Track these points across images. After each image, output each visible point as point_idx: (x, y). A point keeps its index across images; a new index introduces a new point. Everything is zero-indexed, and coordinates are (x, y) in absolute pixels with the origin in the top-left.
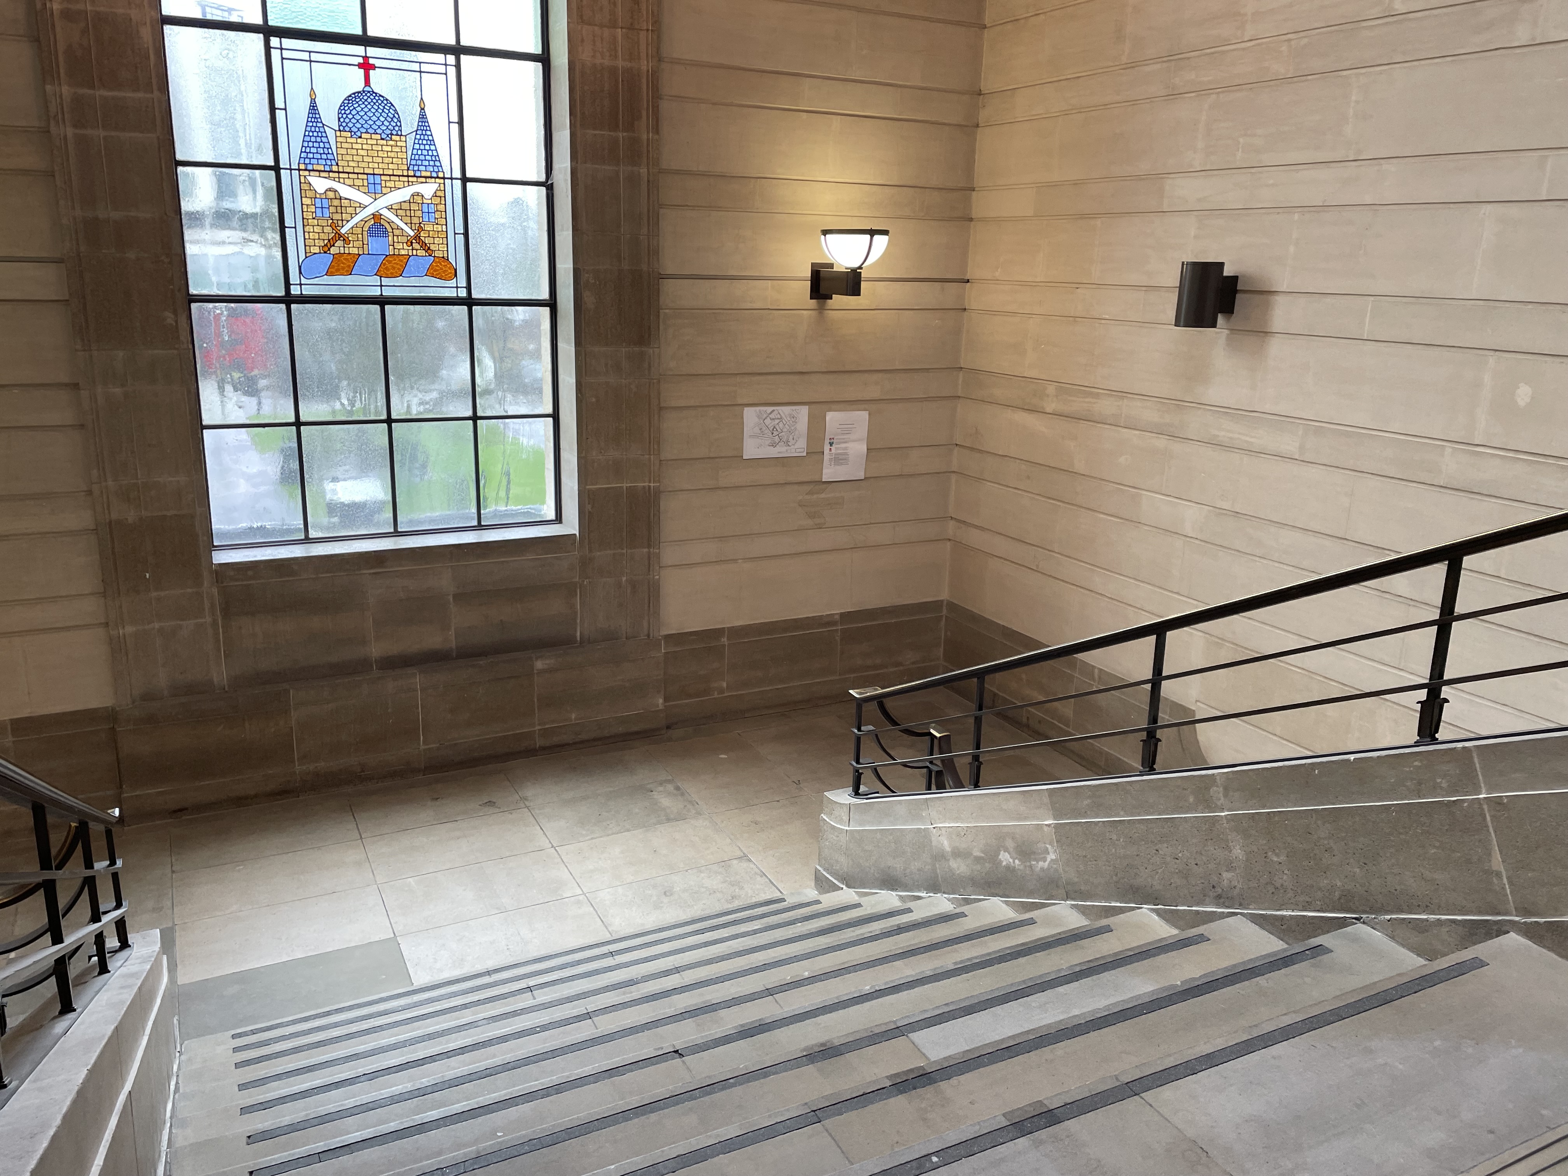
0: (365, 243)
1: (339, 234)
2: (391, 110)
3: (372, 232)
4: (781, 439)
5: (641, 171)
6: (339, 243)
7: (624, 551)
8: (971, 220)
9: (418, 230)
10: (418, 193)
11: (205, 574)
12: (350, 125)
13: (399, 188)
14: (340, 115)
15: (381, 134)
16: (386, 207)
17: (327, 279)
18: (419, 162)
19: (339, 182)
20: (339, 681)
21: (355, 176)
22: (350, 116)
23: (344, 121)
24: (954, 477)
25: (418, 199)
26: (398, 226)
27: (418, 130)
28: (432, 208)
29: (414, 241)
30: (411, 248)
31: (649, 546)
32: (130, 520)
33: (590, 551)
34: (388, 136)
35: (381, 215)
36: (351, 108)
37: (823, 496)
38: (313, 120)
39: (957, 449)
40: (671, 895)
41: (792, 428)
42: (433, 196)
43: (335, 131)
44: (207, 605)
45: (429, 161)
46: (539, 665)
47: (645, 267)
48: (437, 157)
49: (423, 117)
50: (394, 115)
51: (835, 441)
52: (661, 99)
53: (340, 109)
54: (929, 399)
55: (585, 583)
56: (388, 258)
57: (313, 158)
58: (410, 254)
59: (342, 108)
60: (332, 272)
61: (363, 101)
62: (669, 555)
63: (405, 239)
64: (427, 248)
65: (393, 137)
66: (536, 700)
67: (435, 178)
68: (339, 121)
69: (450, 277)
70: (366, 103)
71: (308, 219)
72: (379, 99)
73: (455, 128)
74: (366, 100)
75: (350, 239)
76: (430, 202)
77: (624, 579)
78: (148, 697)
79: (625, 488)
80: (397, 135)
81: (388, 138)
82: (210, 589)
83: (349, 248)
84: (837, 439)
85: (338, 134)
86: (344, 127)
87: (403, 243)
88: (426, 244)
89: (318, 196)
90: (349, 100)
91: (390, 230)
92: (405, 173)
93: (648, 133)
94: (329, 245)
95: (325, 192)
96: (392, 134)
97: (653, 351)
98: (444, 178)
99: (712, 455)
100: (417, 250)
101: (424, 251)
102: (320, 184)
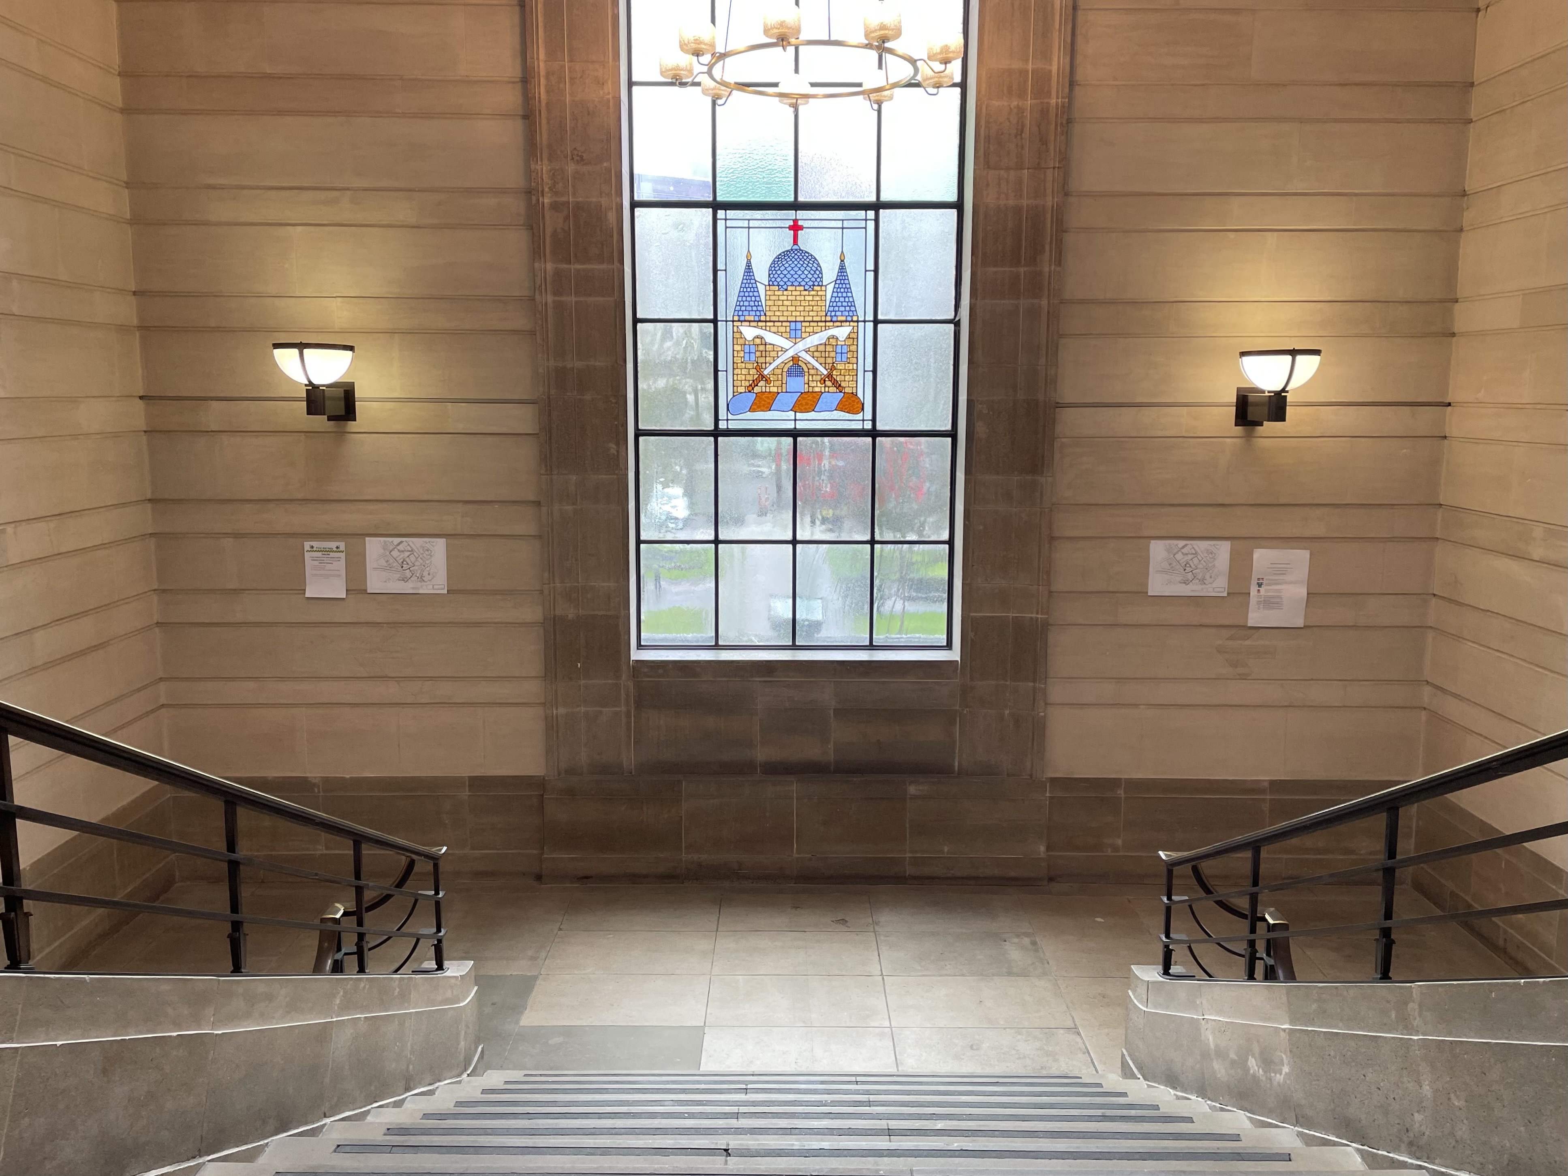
0: (784, 382)
1: (762, 376)
2: (814, 265)
3: (790, 373)
4: (1195, 577)
5: (1042, 303)
6: (762, 383)
7: (1008, 683)
8: (1453, 335)
9: (831, 369)
10: (833, 336)
11: (624, 668)
12: (778, 280)
13: (817, 333)
14: (771, 272)
15: (804, 286)
16: (804, 350)
17: (749, 415)
18: (837, 309)
19: (766, 330)
20: (725, 779)
21: (780, 324)
22: (779, 272)
23: (773, 277)
24: (1430, 635)
25: (833, 342)
26: (813, 366)
27: (837, 279)
28: (845, 349)
29: (827, 379)
30: (824, 385)
31: (1034, 681)
32: (570, 617)
33: (972, 679)
34: (810, 287)
35: (800, 357)
36: (780, 265)
37: (1247, 643)
38: (747, 278)
39: (1434, 600)
40: (977, 1049)
41: (1210, 565)
42: (847, 338)
43: (766, 286)
44: (623, 696)
45: (845, 307)
46: (912, 790)
47: (1041, 397)
48: (853, 303)
49: (842, 268)
50: (817, 268)
51: (1264, 582)
52: (1066, 232)
53: (770, 266)
54: (1393, 539)
55: (965, 712)
56: (804, 396)
57: (746, 310)
58: (823, 391)
59: (772, 266)
60: (754, 409)
61: (791, 258)
62: (1057, 692)
63: (819, 378)
64: (838, 385)
65: (815, 288)
66: (907, 826)
67: (850, 322)
68: (769, 276)
69: (858, 411)
70: (793, 260)
71: (737, 363)
72: (805, 255)
73: (871, 276)
74: (793, 257)
75: (771, 379)
76: (843, 343)
77: (1007, 712)
78: (571, 771)
79: (1011, 617)
80: (818, 285)
81: (810, 289)
82: (626, 682)
83: (770, 387)
84: (1267, 580)
85: (768, 288)
86: (773, 282)
87: (817, 381)
88: (837, 381)
89: (747, 343)
90: (779, 258)
91: (806, 370)
92: (823, 319)
93: (1050, 265)
94: (753, 385)
95: (753, 340)
96: (814, 285)
97: (1046, 479)
98: (858, 321)
99: (1111, 589)
100: (829, 387)
101: (835, 388)
102: (749, 332)
